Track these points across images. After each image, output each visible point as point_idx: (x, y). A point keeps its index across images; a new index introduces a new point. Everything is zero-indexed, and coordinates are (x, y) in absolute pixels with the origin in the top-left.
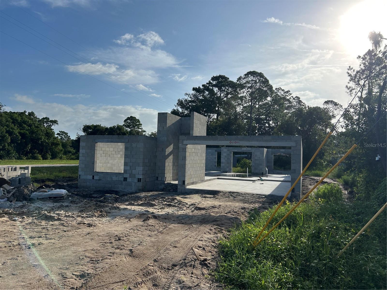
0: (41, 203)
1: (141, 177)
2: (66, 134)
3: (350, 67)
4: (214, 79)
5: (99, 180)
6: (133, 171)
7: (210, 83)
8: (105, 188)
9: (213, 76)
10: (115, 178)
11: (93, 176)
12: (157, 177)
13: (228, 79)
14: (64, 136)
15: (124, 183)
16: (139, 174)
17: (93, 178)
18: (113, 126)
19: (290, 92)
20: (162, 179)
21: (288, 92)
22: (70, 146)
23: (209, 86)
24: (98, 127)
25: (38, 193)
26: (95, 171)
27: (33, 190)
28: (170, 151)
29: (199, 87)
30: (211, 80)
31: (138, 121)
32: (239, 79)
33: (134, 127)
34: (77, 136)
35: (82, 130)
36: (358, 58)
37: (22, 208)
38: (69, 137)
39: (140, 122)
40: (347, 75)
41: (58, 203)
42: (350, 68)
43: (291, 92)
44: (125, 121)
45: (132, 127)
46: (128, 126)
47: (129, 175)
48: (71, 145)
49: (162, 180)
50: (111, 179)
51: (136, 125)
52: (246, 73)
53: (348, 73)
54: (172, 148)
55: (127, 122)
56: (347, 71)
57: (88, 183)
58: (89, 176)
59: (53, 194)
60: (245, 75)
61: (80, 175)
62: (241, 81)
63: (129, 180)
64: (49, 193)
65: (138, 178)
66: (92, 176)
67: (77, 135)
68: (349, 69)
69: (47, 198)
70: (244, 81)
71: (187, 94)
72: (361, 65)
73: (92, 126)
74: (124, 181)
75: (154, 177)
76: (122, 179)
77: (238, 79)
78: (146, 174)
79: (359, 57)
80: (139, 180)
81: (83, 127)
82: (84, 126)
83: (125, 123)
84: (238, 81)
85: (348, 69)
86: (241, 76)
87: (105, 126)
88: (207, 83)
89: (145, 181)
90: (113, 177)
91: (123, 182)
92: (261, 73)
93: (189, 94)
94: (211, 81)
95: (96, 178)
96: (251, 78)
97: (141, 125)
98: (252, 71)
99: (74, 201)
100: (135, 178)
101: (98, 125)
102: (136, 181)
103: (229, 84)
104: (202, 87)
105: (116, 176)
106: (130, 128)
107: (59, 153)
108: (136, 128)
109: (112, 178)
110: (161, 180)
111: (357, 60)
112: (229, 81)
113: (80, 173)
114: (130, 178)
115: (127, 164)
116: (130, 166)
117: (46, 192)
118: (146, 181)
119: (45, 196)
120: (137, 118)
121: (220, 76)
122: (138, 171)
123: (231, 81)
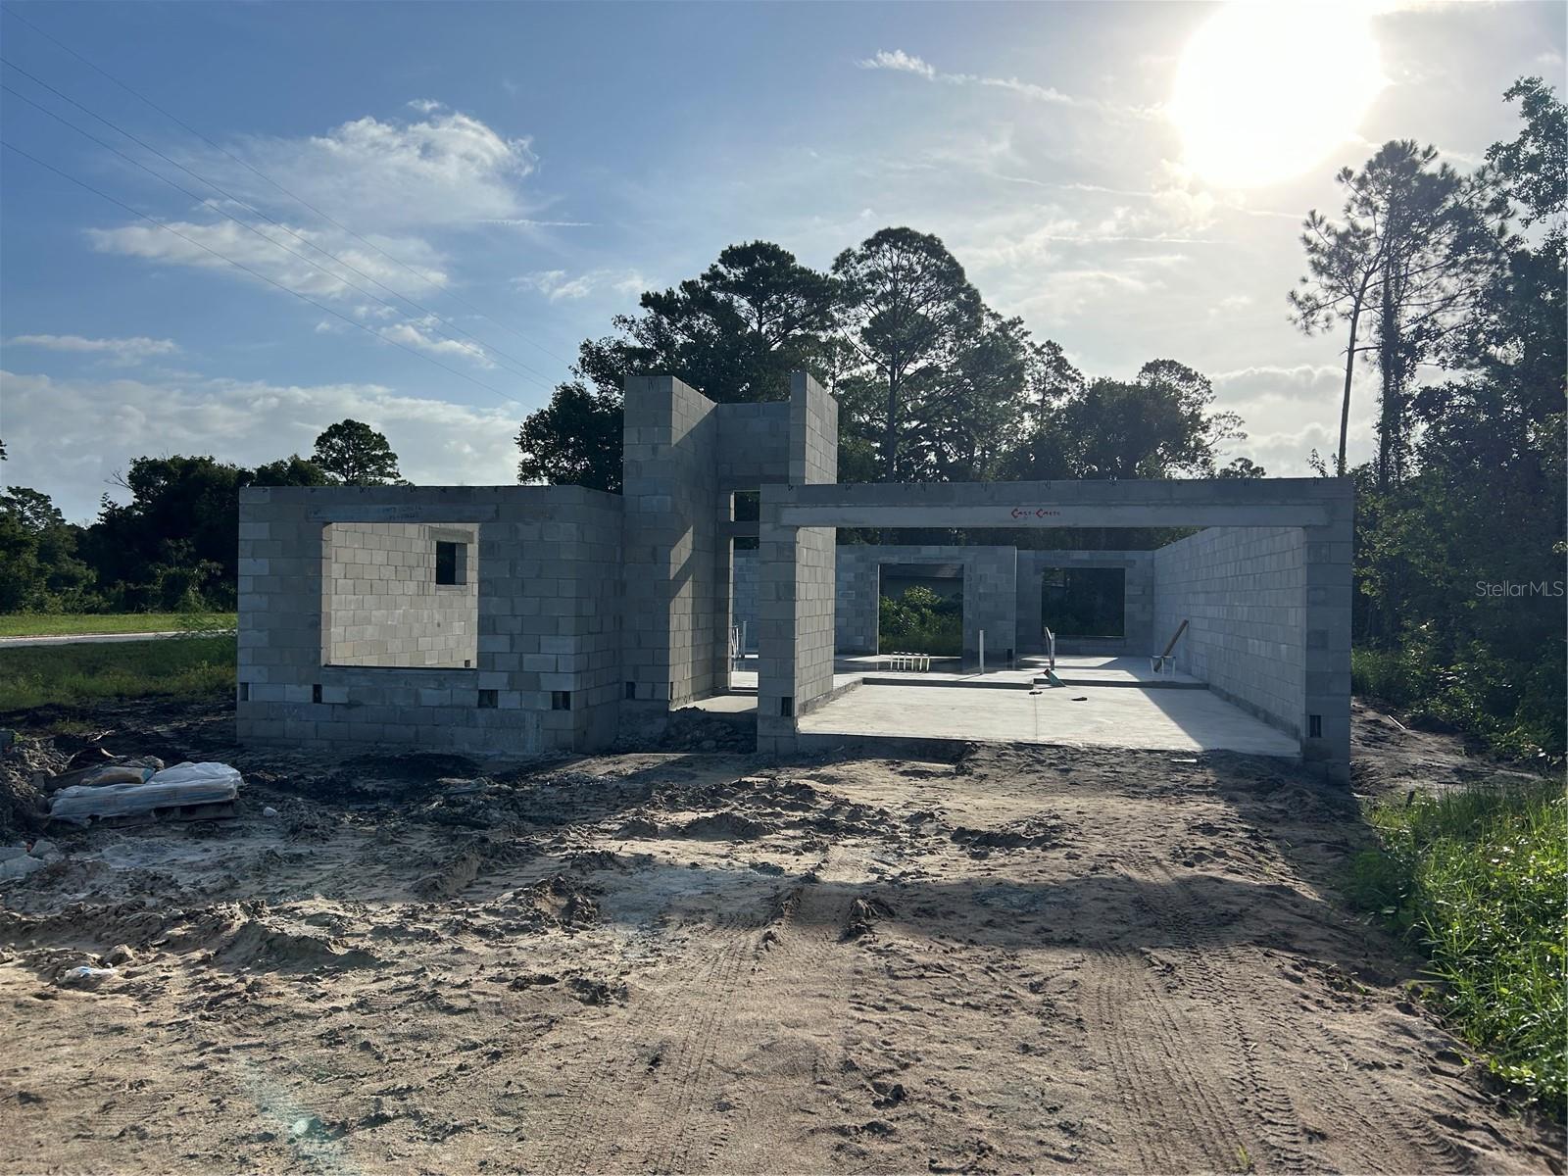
0: (135, 847)
1: (569, 686)
2: (43, 499)
3: (1313, 214)
4: (731, 257)
5: (349, 706)
6: (527, 657)
7: (714, 276)
8: (383, 745)
9: (731, 247)
10: (430, 695)
11: (317, 689)
12: (631, 686)
13: (792, 258)
14: (31, 509)
15: (482, 716)
16: (557, 672)
17: (317, 699)
18: (275, 464)
19: (1020, 326)
20: (653, 691)
21: (1014, 323)
22: (70, 554)
23: (710, 288)
24: (201, 468)
25: (91, 789)
26: (323, 664)
27: (53, 774)
28: (683, 562)
29: (670, 293)
30: (720, 261)
31: (381, 441)
32: (842, 261)
33: (362, 467)
34: (104, 510)
35: (127, 481)
36: (1339, 178)
37: (50, 883)
38: (58, 512)
39: (388, 447)
40: (1303, 248)
41: (219, 838)
42: (1314, 221)
43: (1025, 327)
44: (322, 440)
45: (353, 468)
46: (337, 465)
47: (506, 681)
48: (75, 549)
49: (656, 697)
50: (412, 701)
51: (373, 460)
52: (871, 235)
53: (1308, 241)
54: (690, 546)
55: (332, 447)
56: (1303, 230)
57: (290, 723)
58: (294, 687)
59: (174, 792)
60: (868, 244)
61: (245, 685)
62: (852, 271)
63: (507, 701)
64: (152, 785)
65: (554, 693)
66: (311, 688)
67: (104, 505)
68: (1311, 223)
69: (145, 815)
70: (862, 269)
71: (625, 321)
72: (1349, 210)
73: (172, 461)
74: (480, 706)
75: (617, 686)
76: (473, 699)
77: (837, 260)
78: (587, 671)
79: (1347, 174)
80: (561, 701)
81: (132, 466)
82: (135, 462)
83: (322, 452)
84: (836, 269)
85: (1308, 225)
86: (849, 250)
87: (234, 466)
88: (704, 277)
89: (587, 704)
90: (421, 690)
91: (478, 711)
92: (931, 237)
93: (633, 322)
94: (721, 268)
95: (330, 694)
96: (888, 258)
97: (393, 457)
98: (894, 227)
99: (307, 827)
100: (539, 689)
101: (201, 459)
102: (544, 704)
103: (795, 284)
104: (680, 294)
105: (441, 686)
106: (342, 473)
107: (27, 587)
108: (372, 473)
109: (417, 695)
110: (648, 697)
111: (1340, 187)
112: (795, 271)
113: (244, 673)
114: (511, 690)
115: (494, 621)
116: (511, 635)
117: (136, 781)
118: (590, 703)
119: (132, 802)
120: (375, 429)
121: (759, 248)
122: (554, 657)
123: (803, 270)
